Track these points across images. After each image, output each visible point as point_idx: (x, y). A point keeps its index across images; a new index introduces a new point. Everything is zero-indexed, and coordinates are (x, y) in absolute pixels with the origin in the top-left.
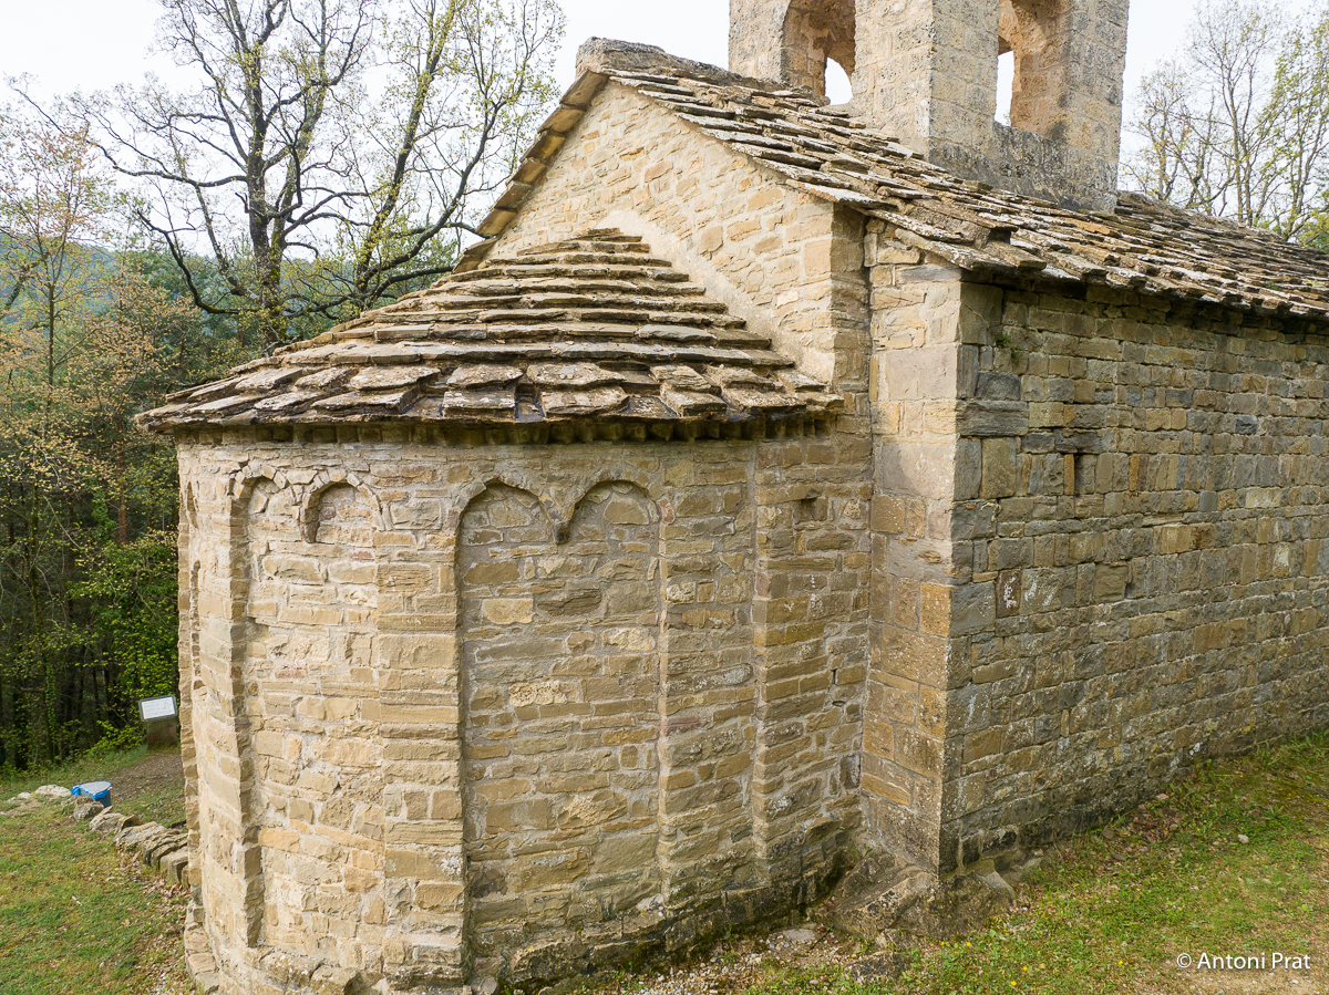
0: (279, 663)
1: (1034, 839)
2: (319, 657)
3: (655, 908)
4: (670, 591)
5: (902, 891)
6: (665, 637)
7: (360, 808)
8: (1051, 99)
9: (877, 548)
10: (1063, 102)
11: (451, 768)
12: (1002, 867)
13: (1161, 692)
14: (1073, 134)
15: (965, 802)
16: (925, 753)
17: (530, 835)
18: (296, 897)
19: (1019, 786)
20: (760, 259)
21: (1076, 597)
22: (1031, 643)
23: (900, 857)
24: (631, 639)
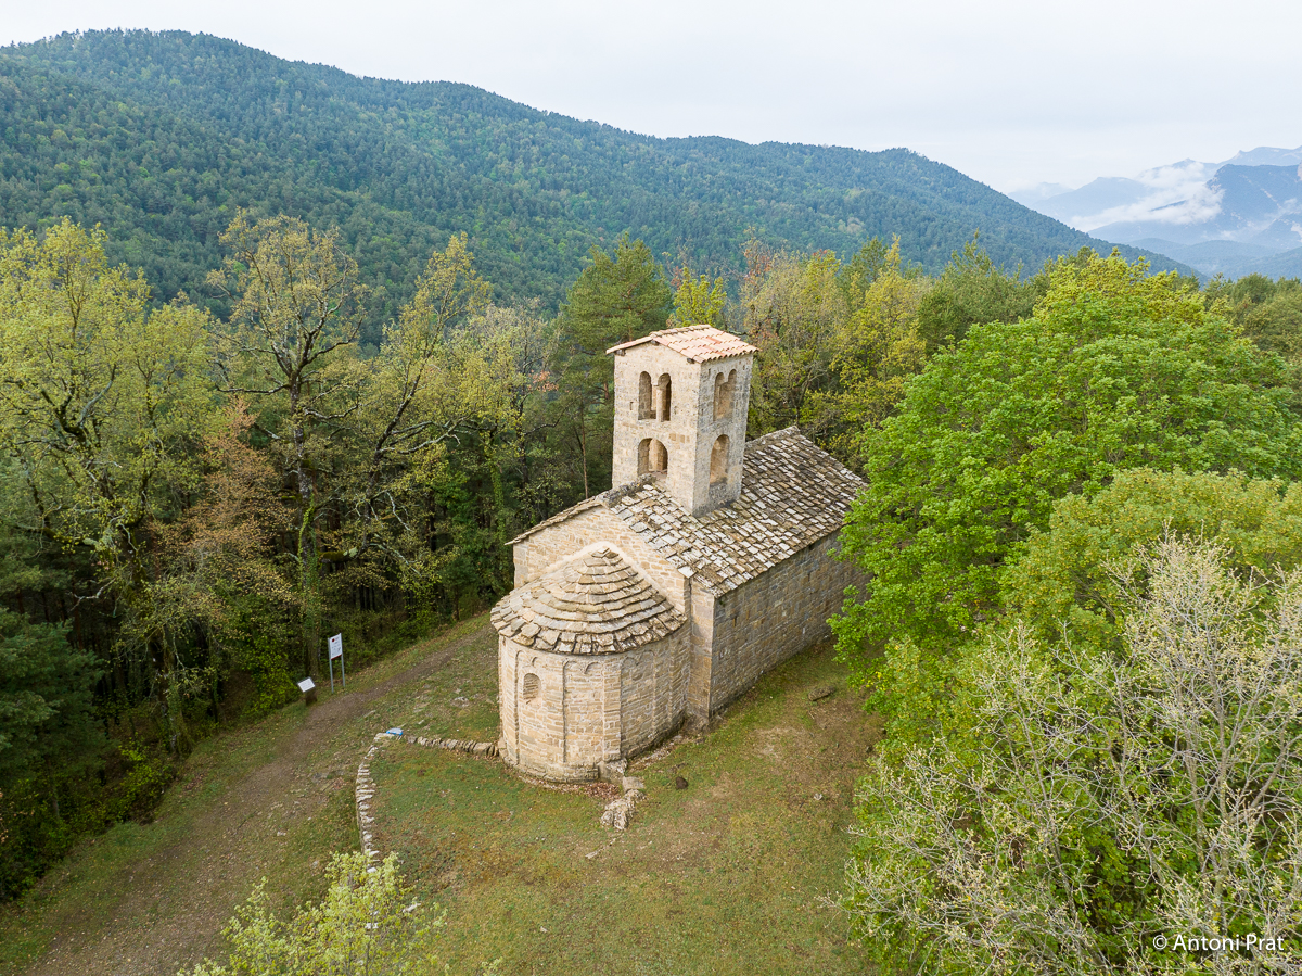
0: (575, 700)
1: (726, 706)
2: (586, 697)
3: (652, 736)
4: (657, 671)
5: (702, 724)
6: (655, 680)
7: (595, 728)
8: (723, 469)
9: (692, 647)
10: (726, 471)
11: (619, 716)
12: (720, 714)
13: (753, 662)
14: (729, 482)
15: (713, 702)
16: (705, 693)
17: (631, 727)
18: (577, 749)
19: (723, 695)
20: (662, 576)
21: (734, 649)
22: (726, 663)
23: (698, 716)
24: (648, 682)
